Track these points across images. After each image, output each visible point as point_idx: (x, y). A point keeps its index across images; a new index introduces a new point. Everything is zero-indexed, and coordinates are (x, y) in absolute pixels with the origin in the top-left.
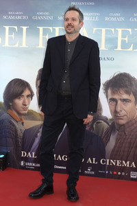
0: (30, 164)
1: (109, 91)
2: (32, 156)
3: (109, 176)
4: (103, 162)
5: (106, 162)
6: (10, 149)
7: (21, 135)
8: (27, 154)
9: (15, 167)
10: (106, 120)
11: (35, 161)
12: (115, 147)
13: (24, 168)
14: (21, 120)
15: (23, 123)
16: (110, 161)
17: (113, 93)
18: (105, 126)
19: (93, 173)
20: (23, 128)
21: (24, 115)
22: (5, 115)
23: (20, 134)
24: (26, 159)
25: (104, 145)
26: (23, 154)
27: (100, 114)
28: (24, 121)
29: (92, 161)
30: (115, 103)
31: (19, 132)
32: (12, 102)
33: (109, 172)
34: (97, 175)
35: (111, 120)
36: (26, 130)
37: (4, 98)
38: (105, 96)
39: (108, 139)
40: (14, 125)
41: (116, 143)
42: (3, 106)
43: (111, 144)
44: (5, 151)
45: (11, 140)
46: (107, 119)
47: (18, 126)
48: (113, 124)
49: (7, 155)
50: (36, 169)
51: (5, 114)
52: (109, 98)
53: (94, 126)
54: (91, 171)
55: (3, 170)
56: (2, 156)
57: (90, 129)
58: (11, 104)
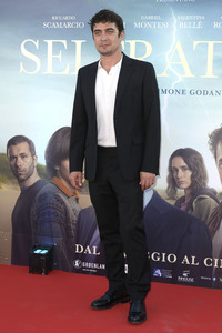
0: (90, 265)
1: (219, 147)
2: (92, 251)
3: (218, 286)
4: (209, 262)
5: (213, 263)
7: (75, 218)
8: (85, 249)
9: (65, 269)
10: (213, 194)
11: (97, 260)
13: (80, 270)
14: (75, 194)
15: (77, 199)
18: (212, 204)
19: (192, 280)
20: (78, 208)
22: (48, 187)
23: (73, 217)
24: (83, 257)
25: (210, 235)
26: (79, 249)
27: (205, 184)
28: (80, 196)
29: (190, 261)
31: (71, 213)
32: (60, 165)
33: (218, 279)
34: (199, 283)
35: (221, 194)
36: (82, 210)
37: (47, 158)
39: (217, 226)
40: (63, 203)
42: (45, 171)
44: (50, 244)
45: (58, 226)
46: (215, 193)
47: (70, 204)
49: (52, 250)
50: (99, 272)
51: (49, 185)
52: (219, 158)
53: (194, 205)
54: (189, 276)
55: (46, 274)
56: (44, 252)
57: (187, 209)
58: (58, 168)
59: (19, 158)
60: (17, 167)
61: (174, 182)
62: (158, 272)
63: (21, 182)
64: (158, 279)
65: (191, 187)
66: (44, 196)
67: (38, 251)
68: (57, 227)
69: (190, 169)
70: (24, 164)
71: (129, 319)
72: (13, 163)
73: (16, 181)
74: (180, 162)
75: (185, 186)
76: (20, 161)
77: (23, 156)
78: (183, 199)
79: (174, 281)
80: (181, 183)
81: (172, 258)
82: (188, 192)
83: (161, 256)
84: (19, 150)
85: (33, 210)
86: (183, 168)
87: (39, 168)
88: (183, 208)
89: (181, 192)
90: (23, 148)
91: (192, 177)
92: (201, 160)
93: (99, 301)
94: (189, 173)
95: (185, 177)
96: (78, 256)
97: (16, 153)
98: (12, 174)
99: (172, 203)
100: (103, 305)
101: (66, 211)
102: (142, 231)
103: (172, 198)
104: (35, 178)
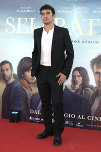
0: (37, 119)
1: (95, 66)
2: (38, 113)
3: (94, 128)
4: (89, 118)
6: (22, 108)
7: (30, 98)
8: (34, 111)
10: (92, 88)
11: (40, 117)
12: (98, 107)
13: (32, 121)
14: (30, 87)
15: (31, 89)
16: (94, 118)
17: (98, 68)
18: (91, 92)
19: (82, 126)
21: (32, 83)
22: (18, 84)
24: (34, 115)
25: (90, 106)
26: (32, 112)
27: (88, 83)
28: (32, 88)
29: (81, 118)
30: (99, 75)
31: (28, 95)
32: (24, 74)
33: (93, 126)
35: (96, 88)
36: (34, 95)
38: (92, 70)
39: (93, 102)
40: (25, 91)
41: (99, 105)
42: (17, 76)
43: (96, 105)
44: (19, 109)
46: (93, 87)
47: (28, 92)
48: (97, 90)
49: (20, 112)
50: (41, 122)
52: (95, 71)
53: (83, 92)
54: (81, 124)
55: (17, 123)
56: (16, 113)
57: (80, 94)
58: (22, 75)
59: (5, 71)
60: (4, 75)
61: (74, 82)
62: (67, 122)
63: (6, 81)
64: (67, 125)
65: (82, 84)
66: (16, 88)
67: (13, 113)
68: (22, 102)
69: (82, 76)
70: (7, 73)
71: (54, 143)
72: (2, 73)
73: (4, 81)
74: (77, 73)
75: (79, 84)
76: (6, 72)
77: (7, 70)
78: (78, 90)
79: (74, 126)
80: (77, 82)
81: (73, 116)
82: (81, 86)
83: (68, 115)
84: (5, 67)
85: (12, 94)
86: (79, 76)
87: (14, 75)
88: (78, 94)
89: (77, 87)
90: (7, 66)
91: (83, 80)
92: (87, 72)
93: (40, 135)
94: (81, 78)
95: (79, 80)
96: (31, 115)
97: (4, 68)
98: (2, 78)
99: (74, 91)
100: (43, 137)
101: (26, 95)
102: (62, 104)
103: (73, 89)
104: (12, 80)
